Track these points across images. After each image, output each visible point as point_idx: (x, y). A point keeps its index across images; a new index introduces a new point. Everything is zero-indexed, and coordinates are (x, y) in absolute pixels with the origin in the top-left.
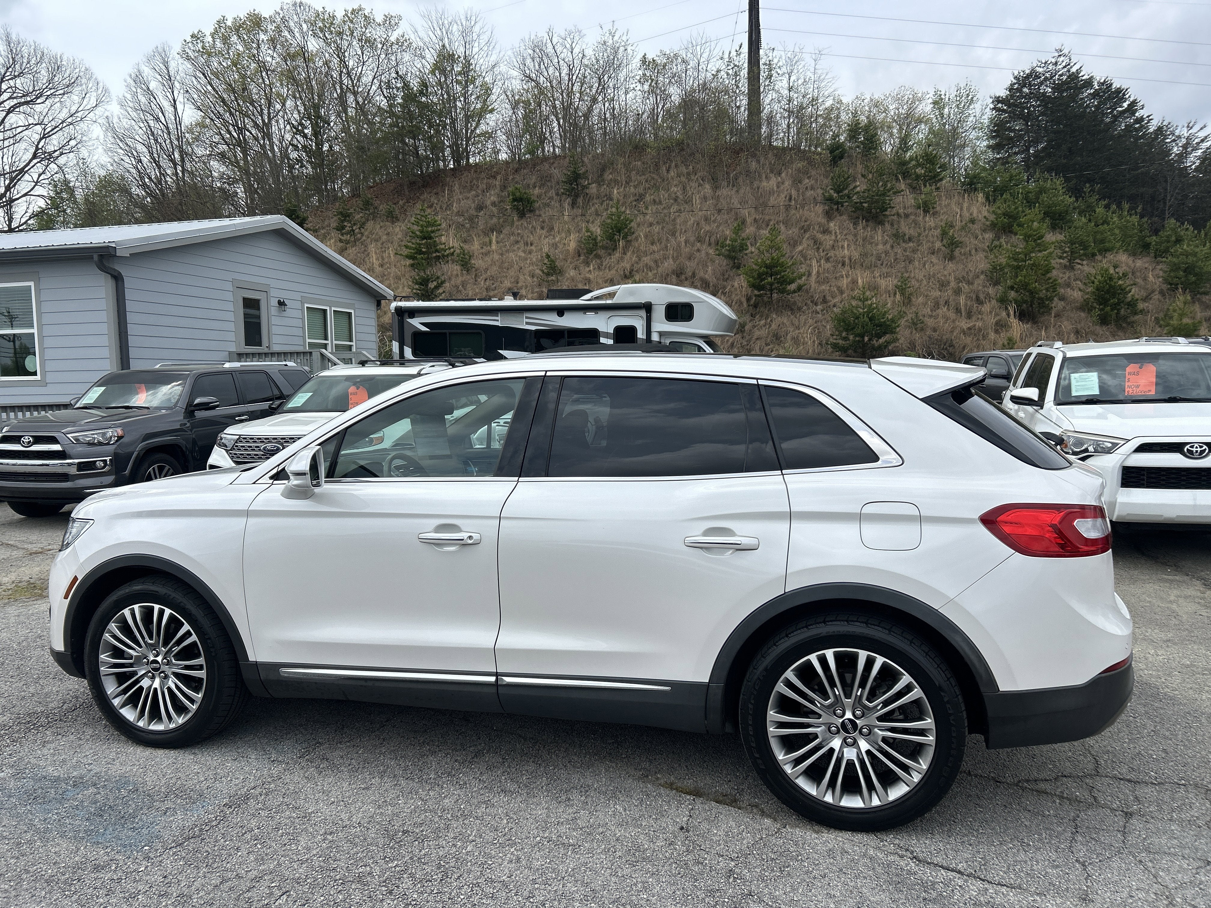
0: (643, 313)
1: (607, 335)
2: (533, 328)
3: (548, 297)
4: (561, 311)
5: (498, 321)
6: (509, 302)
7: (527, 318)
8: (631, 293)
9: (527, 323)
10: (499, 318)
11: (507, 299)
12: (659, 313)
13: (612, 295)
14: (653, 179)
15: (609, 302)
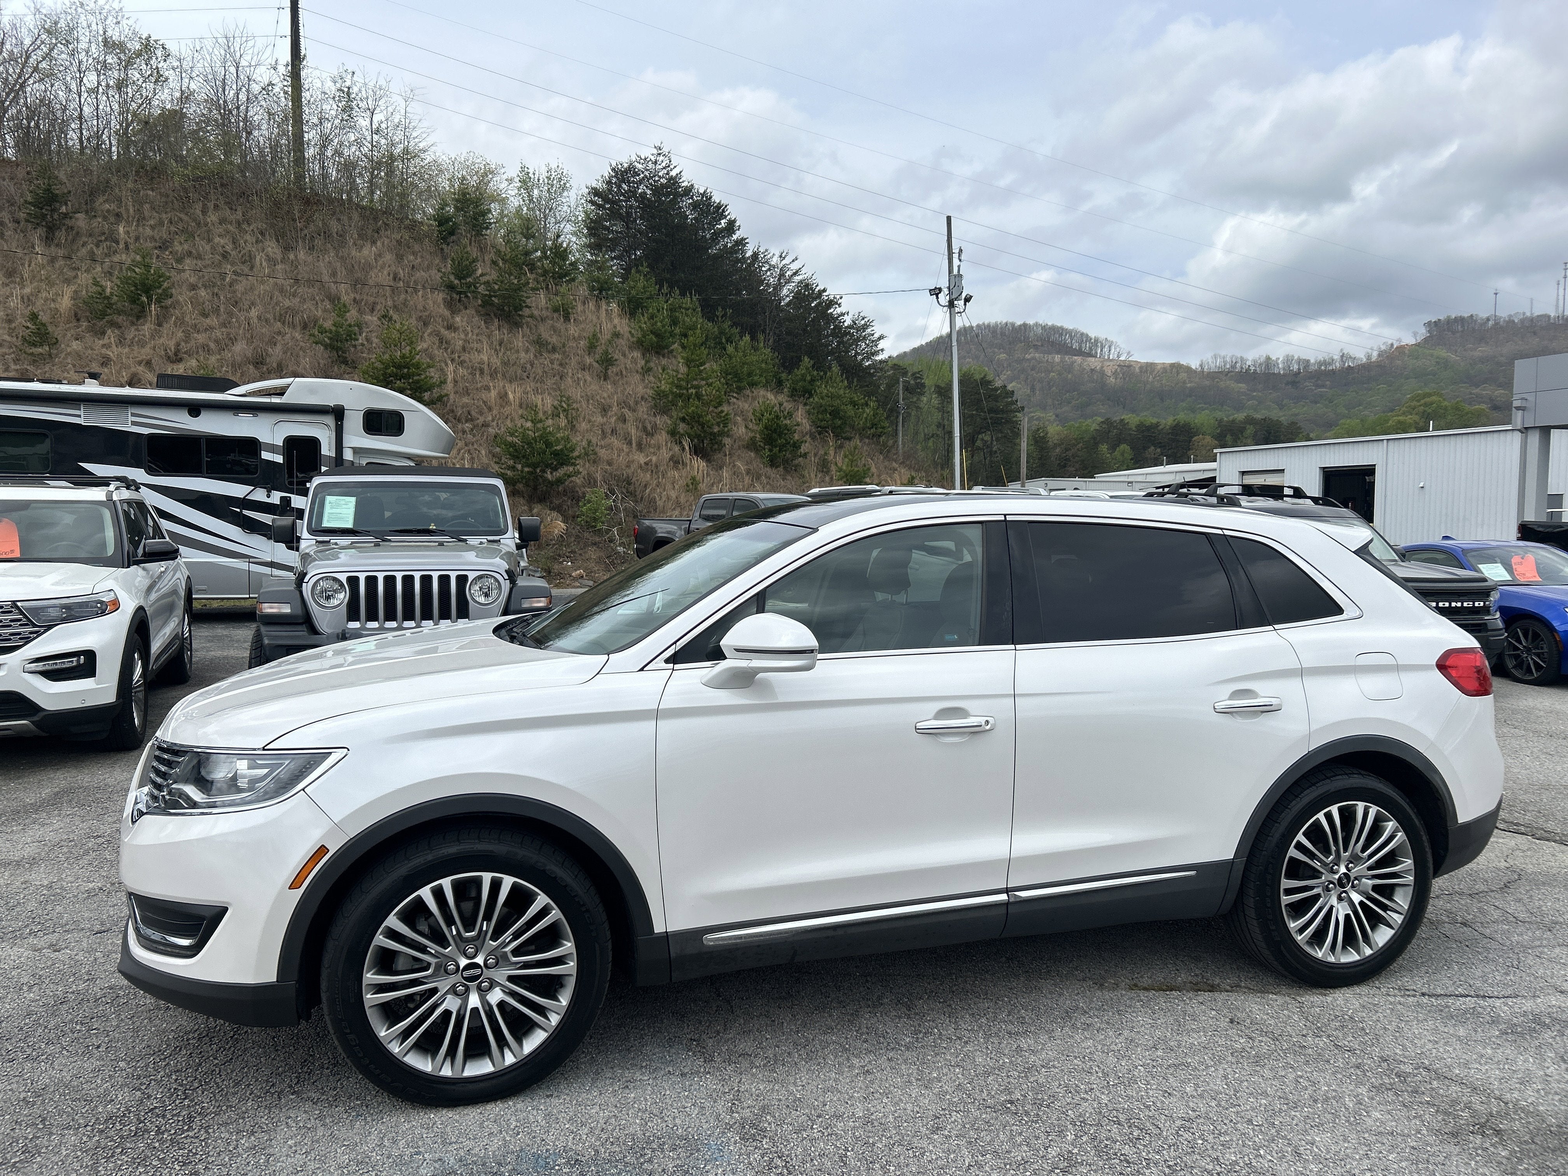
0: (330, 420)
1: (272, 448)
2: (146, 431)
3: (159, 386)
4: (195, 409)
5: (79, 416)
6: (91, 387)
7: (133, 415)
8: (312, 390)
9: (134, 423)
10: (81, 413)
11: (90, 384)
12: (354, 423)
13: (281, 392)
14: (181, 220)
15: (276, 400)
